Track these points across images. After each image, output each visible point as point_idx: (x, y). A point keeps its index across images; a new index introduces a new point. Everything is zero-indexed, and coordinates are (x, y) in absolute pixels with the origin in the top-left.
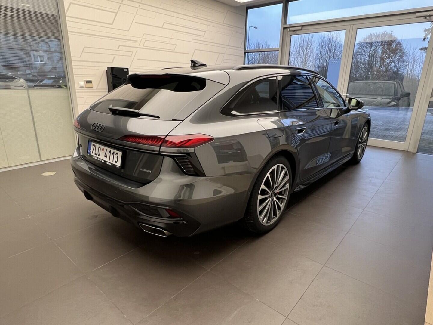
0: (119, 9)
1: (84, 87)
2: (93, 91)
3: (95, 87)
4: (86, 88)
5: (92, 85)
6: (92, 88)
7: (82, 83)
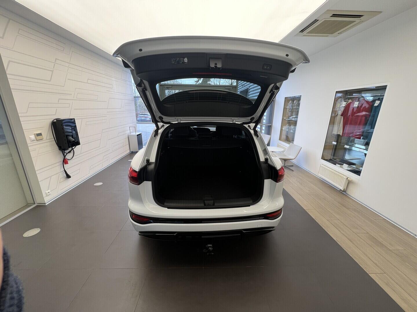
0: (54, 68)
1: (35, 140)
2: (44, 141)
3: (45, 139)
4: (37, 140)
5: (43, 137)
6: (42, 139)
7: (33, 137)
